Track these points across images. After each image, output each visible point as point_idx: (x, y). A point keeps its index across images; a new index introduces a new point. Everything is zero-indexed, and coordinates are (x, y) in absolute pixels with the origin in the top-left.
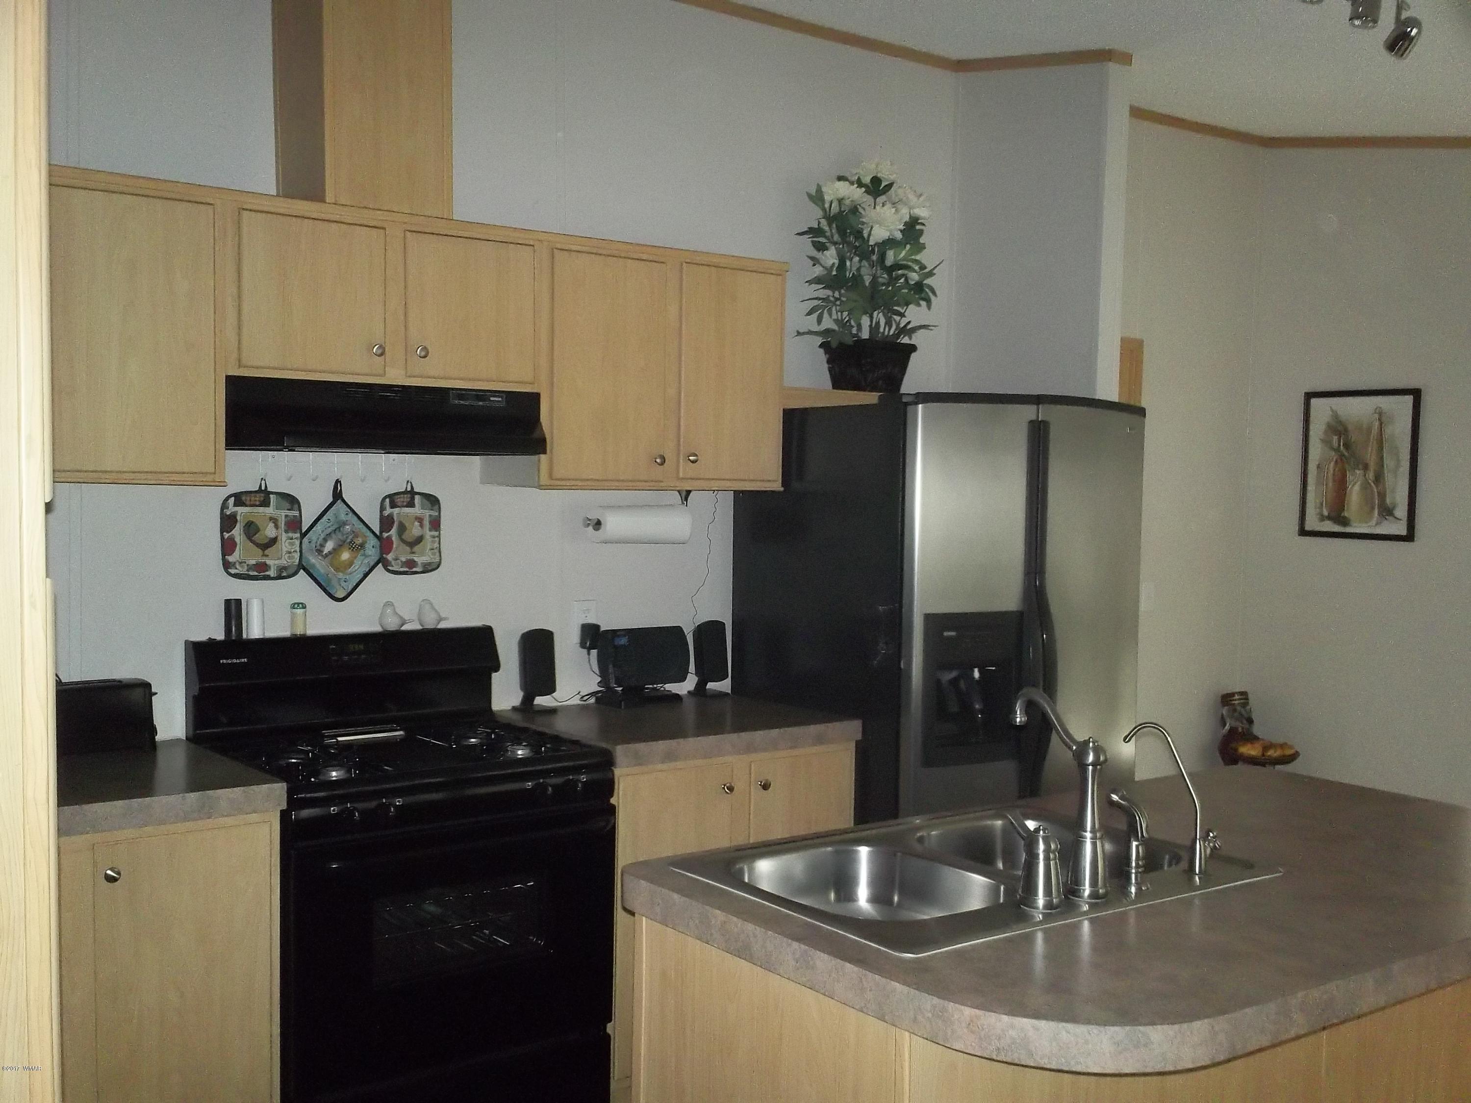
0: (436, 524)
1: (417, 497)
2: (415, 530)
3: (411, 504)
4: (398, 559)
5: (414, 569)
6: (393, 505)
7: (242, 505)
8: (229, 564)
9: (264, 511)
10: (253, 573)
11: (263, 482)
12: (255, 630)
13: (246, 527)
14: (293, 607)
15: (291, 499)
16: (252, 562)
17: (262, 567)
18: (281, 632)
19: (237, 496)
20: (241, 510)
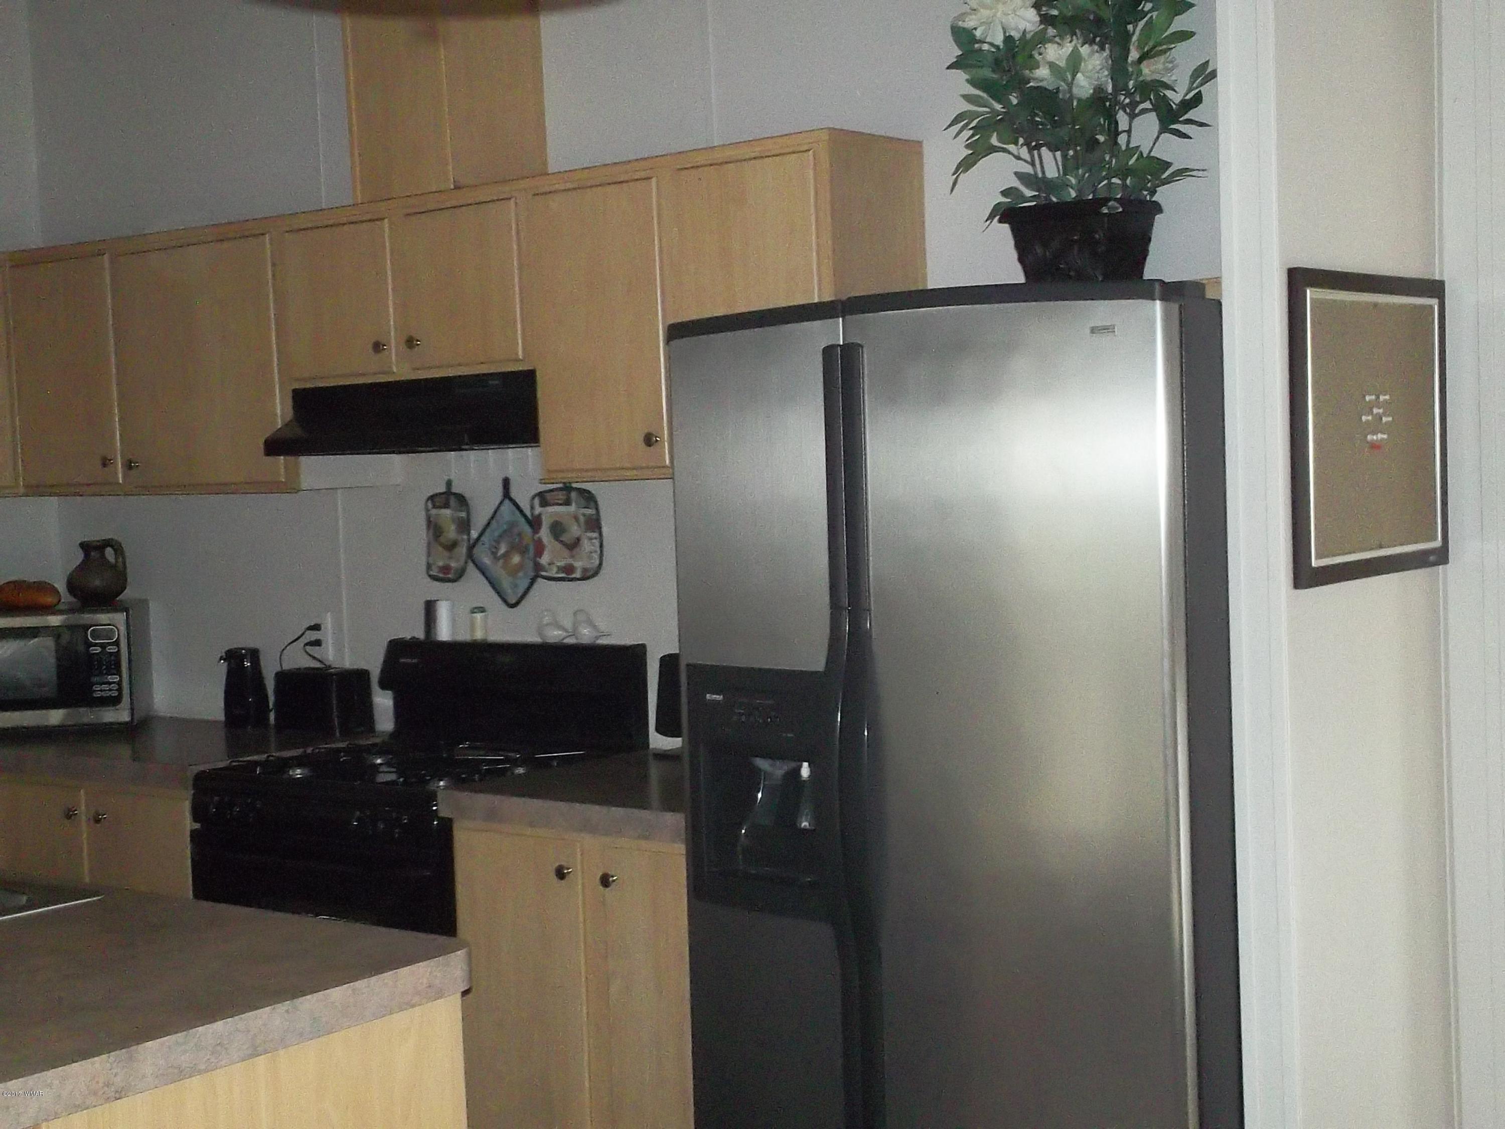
0: (594, 524)
1: (573, 495)
2: (575, 530)
3: (567, 503)
4: (553, 564)
5: (573, 576)
6: (544, 503)
7: (434, 507)
8: (429, 567)
9: (447, 512)
10: (441, 575)
11: (449, 483)
12: (444, 632)
13: (435, 528)
14: (473, 611)
15: (462, 500)
16: (441, 564)
17: (446, 569)
18: (464, 636)
19: (432, 498)
20: (434, 512)
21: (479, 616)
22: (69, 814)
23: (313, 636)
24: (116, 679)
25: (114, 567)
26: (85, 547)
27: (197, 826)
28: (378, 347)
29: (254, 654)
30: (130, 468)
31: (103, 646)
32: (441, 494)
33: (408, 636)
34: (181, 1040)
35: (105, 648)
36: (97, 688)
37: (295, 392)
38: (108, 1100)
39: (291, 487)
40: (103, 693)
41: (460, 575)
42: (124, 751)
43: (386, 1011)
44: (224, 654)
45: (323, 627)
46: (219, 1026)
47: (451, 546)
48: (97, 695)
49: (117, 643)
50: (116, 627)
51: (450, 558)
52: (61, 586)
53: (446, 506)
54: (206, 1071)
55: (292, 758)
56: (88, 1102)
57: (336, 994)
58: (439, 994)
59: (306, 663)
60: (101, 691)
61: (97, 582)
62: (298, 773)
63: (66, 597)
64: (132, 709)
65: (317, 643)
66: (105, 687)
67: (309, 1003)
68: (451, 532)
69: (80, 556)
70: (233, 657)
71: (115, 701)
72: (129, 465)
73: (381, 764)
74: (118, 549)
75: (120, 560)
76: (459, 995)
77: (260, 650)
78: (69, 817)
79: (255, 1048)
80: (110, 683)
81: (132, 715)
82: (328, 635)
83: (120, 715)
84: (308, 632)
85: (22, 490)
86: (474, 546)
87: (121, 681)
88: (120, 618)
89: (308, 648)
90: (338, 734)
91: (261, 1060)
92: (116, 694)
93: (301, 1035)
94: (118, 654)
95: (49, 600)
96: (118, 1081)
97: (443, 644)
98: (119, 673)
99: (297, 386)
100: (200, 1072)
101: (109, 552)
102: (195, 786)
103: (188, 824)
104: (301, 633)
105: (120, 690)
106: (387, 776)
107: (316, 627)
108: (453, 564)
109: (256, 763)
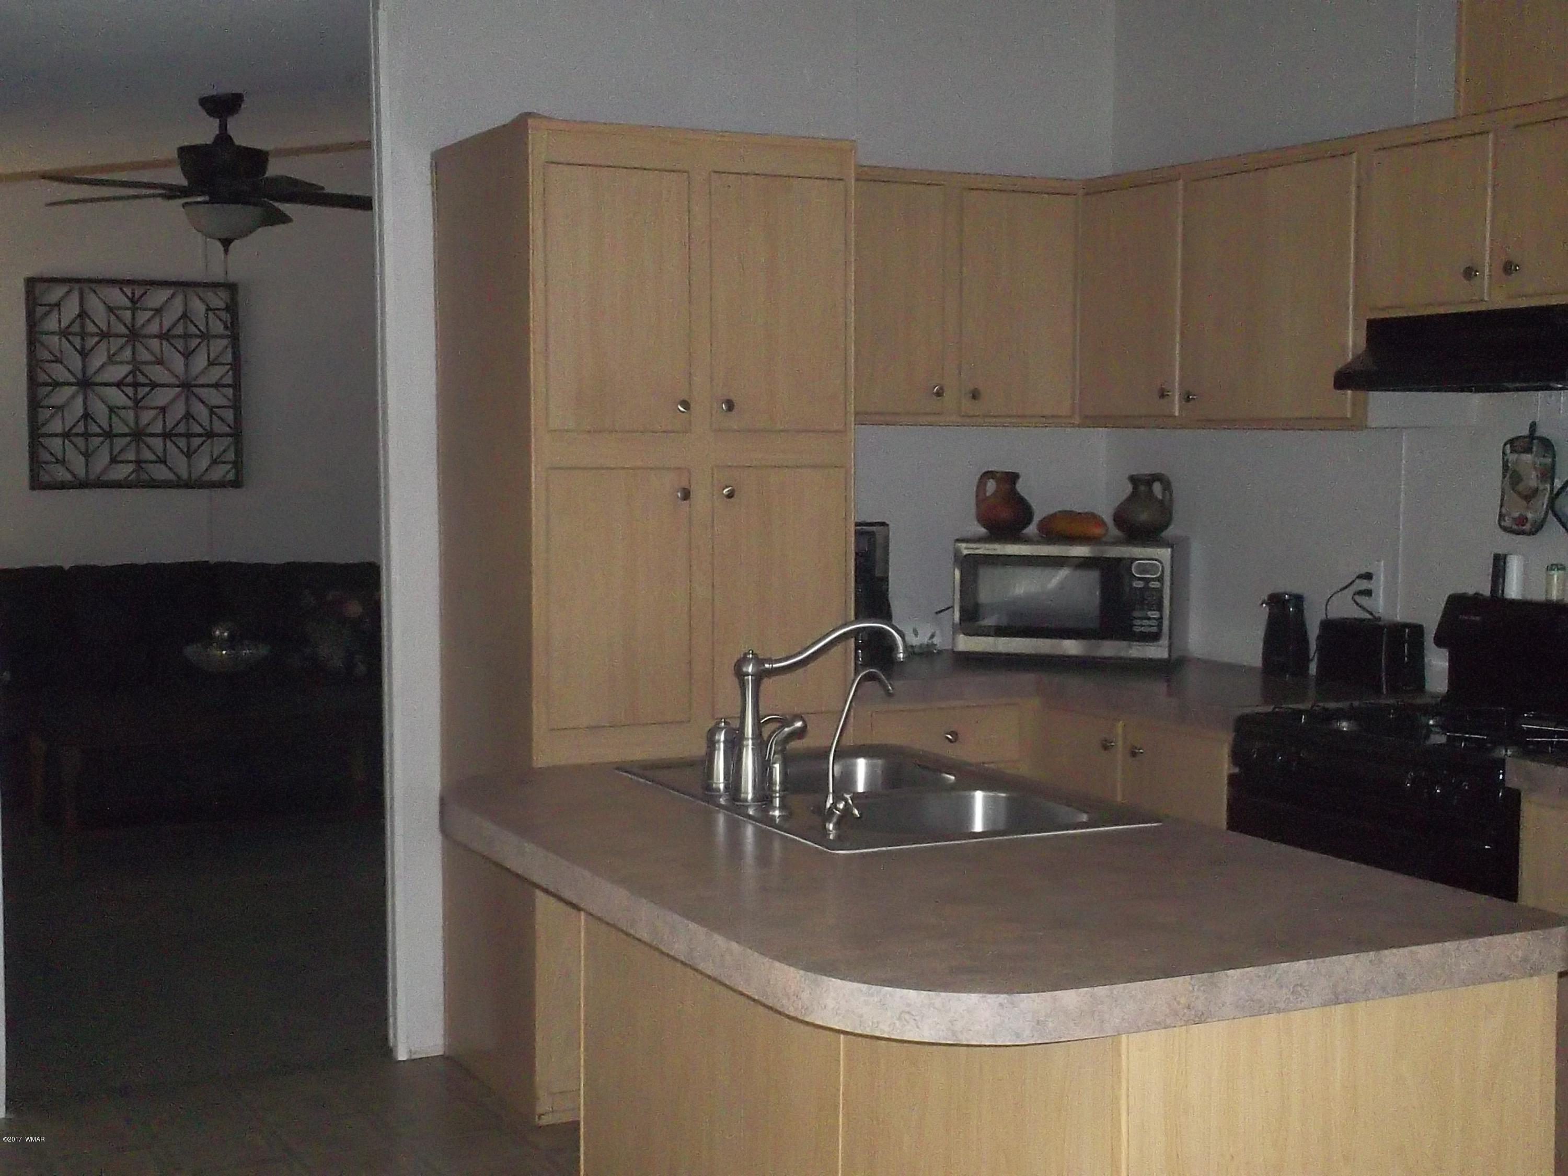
7: (1513, 451)
8: (1501, 517)
9: (1527, 457)
10: (1515, 527)
11: (1533, 426)
12: (1513, 590)
13: (1512, 476)
14: (1551, 568)
15: (1547, 445)
16: (1517, 515)
17: (1522, 520)
18: (1538, 595)
19: (1511, 442)
20: (1512, 457)
21: (1556, 575)
22: (1106, 746)
23: (1364, 585)
24: (1155, 614)
25: (1161, 502)
26: (1134, 480)
27: (1237, 770)
28: (1469, 273)
29: (1298, 599)
30: (1188, 400)
31: (1147, 581)
32: (1524, 437)
33: (1471, 591)
34: (1262, 974)
35: (1148, 583)
36: (1138, 622)
37: (1371, 323)
38: (1187, 1023)
39: (1356, 424)
40: (1143, 628)
41: (1537, 528)
42: (1159, 688)
43: (1476, 979)
44: (1266, 598)
45: (1374, 577)
46: (1301, 966)
47: (1530, 496)
48: (1137, 629)
49: (1160, 579)
50: (1160, 562)
51: (1528, 508)
52: (1108, 517)
53: (1528, 450)
54: (1284, 1010)
55: (1339, 710)
56: (1168, 1022)
57: (1425, 952)
58: (1534, 971)
59: (1356, 613)
60: (1142, 626)
61: (1144, 516)
62: (1345, 726)
63: (1114, 531)
64: (1170, 646)
65: (1368, 593)
66: (1146, 622)
67: (1395, 957)
68: (1532, 480)
69: (1129, 488)
70: (1276, 601)
71: (1154, 637)
72: (1187, 398)
73: (1432, 726)
74: (1167, 485)
75: (1168, 497)
76: (1555, 976)
77: (1305, 596)
78: (1105, 748)
79: (1336, 995)
80: (1149, 619)
81: (1170, 651)
82: (1380, 585)
83: (1157, 651)
84: (1357, 581)
85: (1077, 420)
86: (1558, 494)
87: (1161, 618)
88: (1164, 554)
89: (1358, 598)
90: (1384, 691)
91: (1340, 1009)
92: (1154, 629)
93: (1384, 989)
94: (1160, 591)
95: (1097, 531)
96: (1200, 1005)
97: (1512, 602)
98: (1160, 608)
99: (1373, 316)
100: (1279, 1011)
101: (1157, 488)
102: (1237, 730)
103: (1225, 767)
104: (1350, 581)
105: (1160, 625)
106: (1439, 739)
107: (1368, 576)
108: (1530, 516)
109: (1301, 712)
